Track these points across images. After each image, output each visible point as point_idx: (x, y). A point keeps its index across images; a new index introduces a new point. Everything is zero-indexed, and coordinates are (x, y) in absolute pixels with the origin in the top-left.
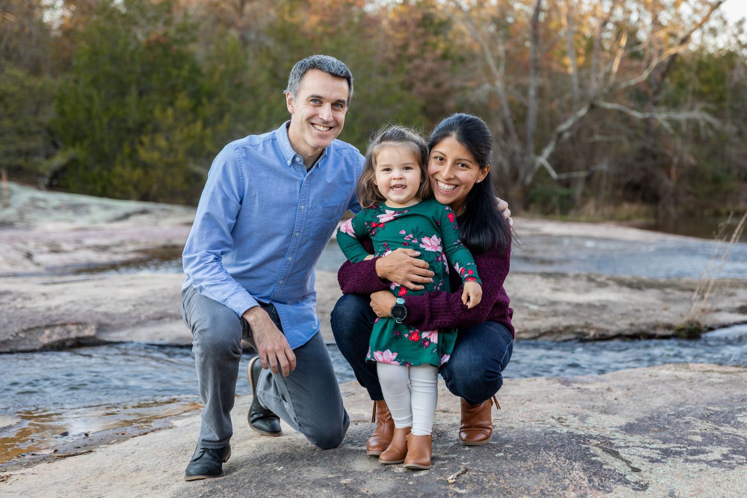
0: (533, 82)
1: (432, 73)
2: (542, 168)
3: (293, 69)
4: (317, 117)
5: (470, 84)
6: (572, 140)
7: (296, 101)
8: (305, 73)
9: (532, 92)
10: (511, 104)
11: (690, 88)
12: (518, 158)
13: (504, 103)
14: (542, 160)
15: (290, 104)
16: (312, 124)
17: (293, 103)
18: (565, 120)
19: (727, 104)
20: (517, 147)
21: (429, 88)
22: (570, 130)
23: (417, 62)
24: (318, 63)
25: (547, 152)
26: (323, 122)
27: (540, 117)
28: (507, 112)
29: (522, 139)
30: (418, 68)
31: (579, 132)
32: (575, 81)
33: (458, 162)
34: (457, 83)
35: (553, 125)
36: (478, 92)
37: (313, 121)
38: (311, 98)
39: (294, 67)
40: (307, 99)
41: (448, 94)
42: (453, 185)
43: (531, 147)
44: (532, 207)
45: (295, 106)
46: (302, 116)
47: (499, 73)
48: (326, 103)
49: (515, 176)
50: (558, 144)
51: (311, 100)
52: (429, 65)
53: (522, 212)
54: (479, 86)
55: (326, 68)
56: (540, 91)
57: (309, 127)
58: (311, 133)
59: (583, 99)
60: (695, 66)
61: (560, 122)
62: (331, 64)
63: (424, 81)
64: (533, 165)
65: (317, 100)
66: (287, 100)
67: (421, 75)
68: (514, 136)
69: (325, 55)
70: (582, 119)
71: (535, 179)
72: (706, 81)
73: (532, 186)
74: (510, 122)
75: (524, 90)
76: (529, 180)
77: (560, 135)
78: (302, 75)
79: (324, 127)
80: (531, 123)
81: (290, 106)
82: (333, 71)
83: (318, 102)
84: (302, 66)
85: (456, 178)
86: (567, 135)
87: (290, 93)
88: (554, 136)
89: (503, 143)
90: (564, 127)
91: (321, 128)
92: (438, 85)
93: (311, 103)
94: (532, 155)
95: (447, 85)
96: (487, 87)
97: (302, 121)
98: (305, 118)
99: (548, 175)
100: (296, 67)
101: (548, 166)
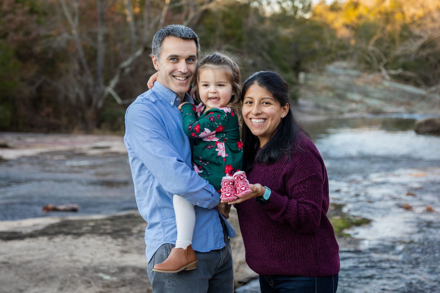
0: (101, 30)
1: (22, 24)
2: (110, 95)
3: (154, 38)
4: (177, 71)
5: (53, 33)
6: (132, 74)
7: (159, 61)
8: (163, 40)
9: (100, 38)
10: (85, 48)
11: (218, 33)
12: (91, 89)
13: (79, 47)
14: (110, 90)
15: (155, 64)
16: (174, 76)
17: (157, 63)
18: (126, 59)
19: (244, 44)
20: (90, 80)
21: (20, 36)
22: (130, 66)
23: (10, 16)
24: (172, 31)
25: (113, 83)
26: (181, 74)
27: (107, 56)
28: (81, 54)
29: (94, 73)
30: (10, 21)
31: (137, 67)
32: (133, 29)
33: (262, 101)
34: (43, 32)
35: (118, 62)
36: (59, 39)
37: (174, 74)
38: (170, 58)
39: (155, 36)
40: (168, 59)
41: (36, 40)
42: (263, 119)
43: (101, 80)
44: (103, 125)
45: (159, 65)
46: (166, 72)
47: (74, 24)
48: (181, 59)
49: (89, 102)
50: (121, 77)
51: (170, 59)
52: (19, 18)
53: (96, 130)
54: (59, 34)
55: (178, 34)
56: (107, 37)
57: (172, 79)
58: (174, 83)
59: (139, 43)
60: (220, 15)
61: (122, 60)
62: (182, 31)
63: (16, 30)
64: (103, 93)
65: (175, 58)
66: (153, 61)
67: (13, 26)
68: (88, 72)
69: (176, 24)
70: (139, 58)
71: (105, 105)
72: (229, 27)
73: (103, 109)
74: (84, 61)
75: (94, 36)
76: (100, 104)
77: (123, 70)
78: (161, 42)
79: (182, 77)
80: (100, 61)
81: (156, 65)
82: (183, 36)
83: (176, 60)
84: (160, 35)
85: (262, 113)
86: (128, 70)
87: (155, 56)
88: (118, 71)
89: (79, 77)
90: (125, 64)
91: (181, 78)
92: (27, 34)
93: (171, 61)
94: (102, 86)
95: (34, 34)
96: (65, 35)
97: (166, 75)
98: (168, 73)
99: (114, 101)
100: (156, 36)
101: (114, 94)
